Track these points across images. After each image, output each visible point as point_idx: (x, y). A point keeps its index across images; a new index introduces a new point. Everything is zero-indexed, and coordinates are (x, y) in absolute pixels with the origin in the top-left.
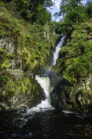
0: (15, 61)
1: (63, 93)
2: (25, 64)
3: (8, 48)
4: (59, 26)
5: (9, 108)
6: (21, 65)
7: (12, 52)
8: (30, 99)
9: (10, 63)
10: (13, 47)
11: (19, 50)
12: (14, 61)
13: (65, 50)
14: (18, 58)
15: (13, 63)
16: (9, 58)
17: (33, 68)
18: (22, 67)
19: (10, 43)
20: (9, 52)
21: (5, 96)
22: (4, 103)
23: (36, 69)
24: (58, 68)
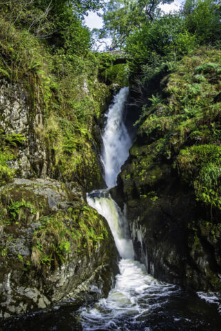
0: (31, 154)
1: (197, 241)
2: (54, 164)
3: (9, 114)
4: (107, 64)
5: (48, 303)
6: (45, 165)
7: (21, 129)
8: (101, 267)
9: (15, 160)
10: (25, 113)
11: (39, 122)
12: (28, 154)
13: (158, 125)
14: (36, 146)
15: (24, 161)
16: (12, 147)
17: (73, 173)
18: (48, 171)
19: (16, 103)
20: (12, 127)
21: (39, 267)
22: (35, 289)
23: (79, 175)
24: (143, 171)
